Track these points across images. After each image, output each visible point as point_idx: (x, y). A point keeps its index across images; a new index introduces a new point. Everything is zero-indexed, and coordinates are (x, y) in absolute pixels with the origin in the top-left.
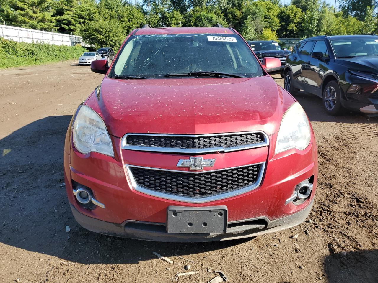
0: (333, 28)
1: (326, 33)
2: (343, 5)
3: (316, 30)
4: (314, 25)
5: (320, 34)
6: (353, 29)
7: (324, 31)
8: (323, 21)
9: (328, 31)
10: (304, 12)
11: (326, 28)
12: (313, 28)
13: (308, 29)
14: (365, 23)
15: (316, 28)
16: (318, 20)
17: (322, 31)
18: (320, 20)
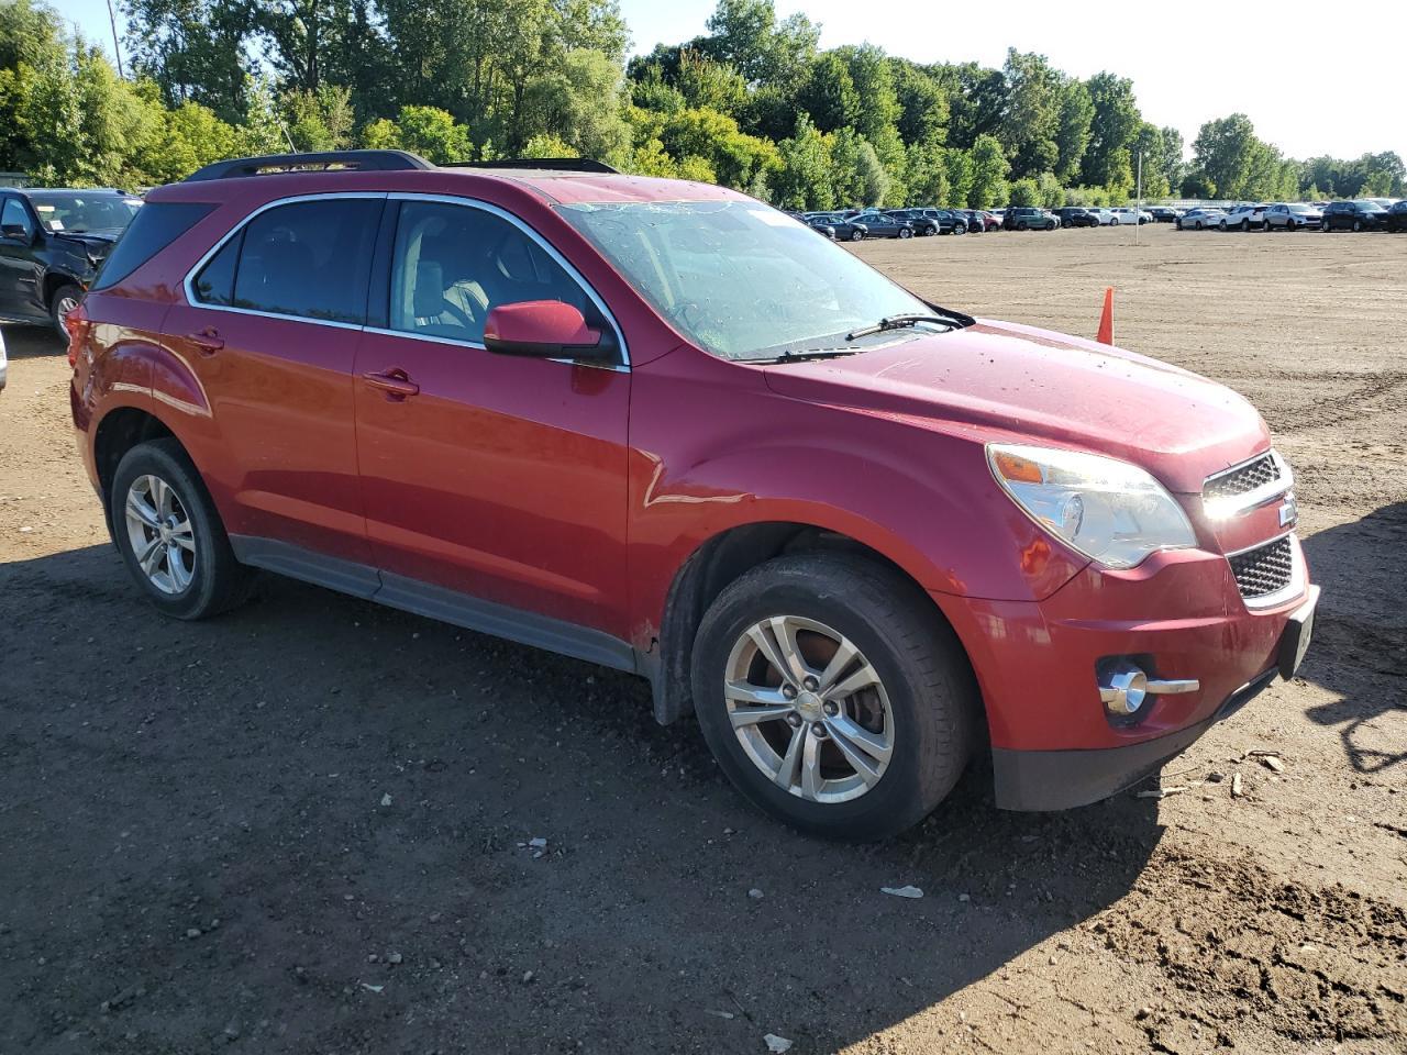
0: (146, 139)
1: (128, 156)
2: (143, 57)
3: (86, 145)
4: (72, 125)
5: (103, 158)
6: (218, 149)
7: (119, 150)
8: (105, 110)
9: (134, 152)
10: (11, 69)
11: (121, 138)
12: (71, 135)
13: (52, 138)
14: (249, 132)
15: (83, 137)
16: (83, 106)
17: (111, 150)
18: (90, 105)
